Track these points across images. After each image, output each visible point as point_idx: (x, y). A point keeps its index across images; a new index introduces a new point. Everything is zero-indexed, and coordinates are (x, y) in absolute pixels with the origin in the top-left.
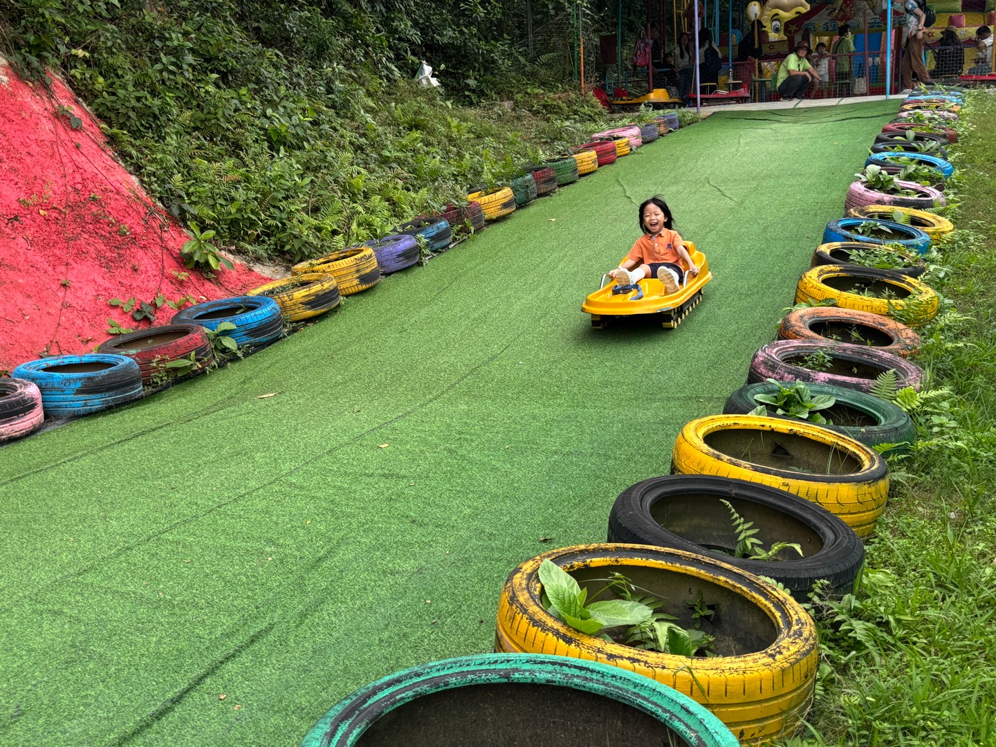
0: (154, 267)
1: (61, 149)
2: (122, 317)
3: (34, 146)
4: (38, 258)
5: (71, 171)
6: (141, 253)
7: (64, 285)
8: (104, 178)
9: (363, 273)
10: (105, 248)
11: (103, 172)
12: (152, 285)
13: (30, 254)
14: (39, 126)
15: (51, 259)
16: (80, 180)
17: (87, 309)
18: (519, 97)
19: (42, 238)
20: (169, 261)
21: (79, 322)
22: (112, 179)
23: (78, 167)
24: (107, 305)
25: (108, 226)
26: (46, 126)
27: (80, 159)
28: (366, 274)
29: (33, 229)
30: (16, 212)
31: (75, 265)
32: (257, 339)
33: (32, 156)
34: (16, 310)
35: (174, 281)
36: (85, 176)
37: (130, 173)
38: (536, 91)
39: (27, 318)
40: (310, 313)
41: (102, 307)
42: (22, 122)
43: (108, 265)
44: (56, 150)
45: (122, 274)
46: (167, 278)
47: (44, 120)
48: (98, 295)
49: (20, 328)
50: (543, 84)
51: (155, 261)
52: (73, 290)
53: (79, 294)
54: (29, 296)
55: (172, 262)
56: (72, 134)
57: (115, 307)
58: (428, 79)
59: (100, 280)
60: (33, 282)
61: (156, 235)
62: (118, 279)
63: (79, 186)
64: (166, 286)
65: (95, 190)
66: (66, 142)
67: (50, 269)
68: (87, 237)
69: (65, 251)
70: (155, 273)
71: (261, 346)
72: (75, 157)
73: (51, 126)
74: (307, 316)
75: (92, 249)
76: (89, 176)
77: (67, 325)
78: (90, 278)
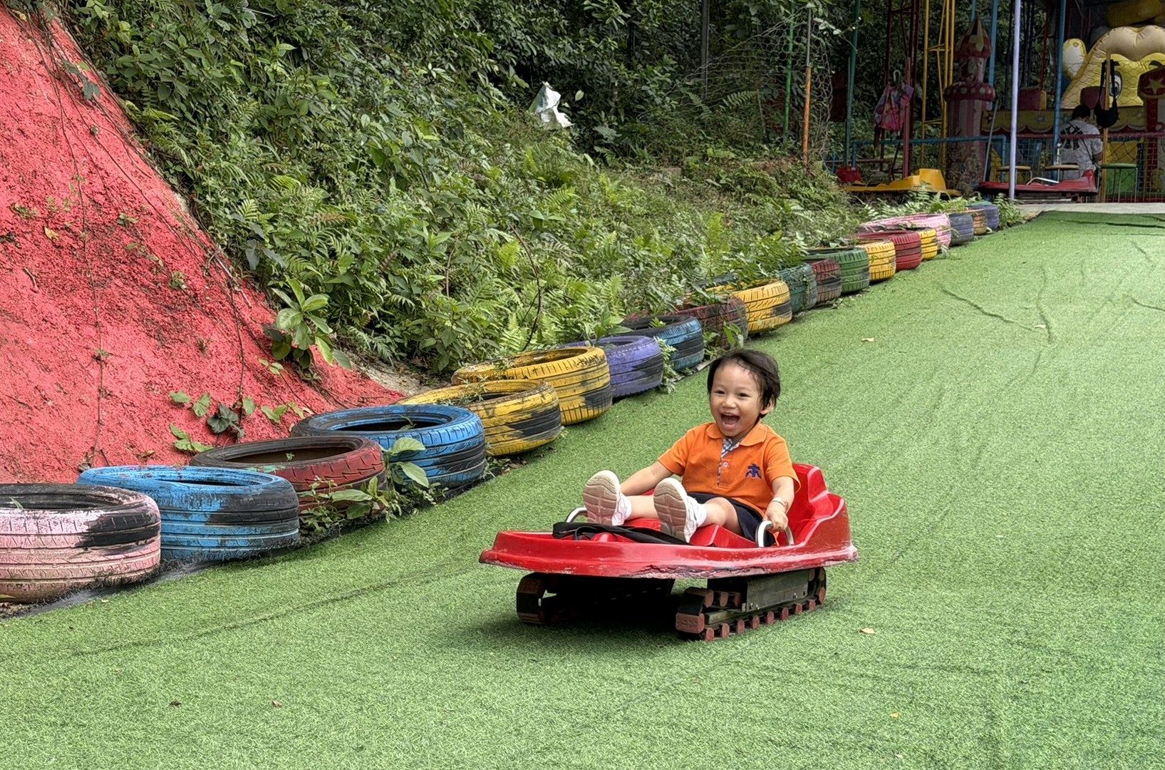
0: (228, 348)
1: (68, 133)
2: (191, 424)
3: (27, 120)
4: (51, 308)
5: (86, 171)
6: (207, 321)
7: (98, 359)
8: (136, 190)
9: (592, 387)
10: (151, 306)
11: (135, 180)
12: (229, 378)
13: (37, 297)
14: (33, 90)
15: (69, 311)
16: (101, 188)
17: (137, 403)
18: (691, 161)
19: (52, 276)
20: (248, 344)
21: (128, 423)
22: (148, 193)
23: (96, 166)
24: (165, 401)
25: (150, 269)
26: (45, 90)
27: (99, 154)
28: (596, 390)
29: (38, 260)
30: (9, 227)
31: (109, 328)
32: (453, 475)
33: (27, 137)
34: (31, 388)
35: (259, 376)
36: (109, 182)
37: (173, 188)
38: (722, 153)
39: (50, 403)
40: (521, 444)
41: (158, 404)
42: (6, 78)
43: (159, 334)
44: (61, 132)
45: (183, 351)
46: (249, 370)
47: (39, 80)
48: (150, 382)
49: (42, 419)
50: (733, 143)
51: (229, 338)
52: (111, 369)
53: (121, 375)
54: (46, 369)
55: (253, 345)
56: (84, 110)
57: (180, 405)
58: (552, 115)
59: (148, 356)
60: (50, 347)
61: (224, 297)
62: (177, 361)
63: (100, 199)
64: (248, 382)
65: (125, 208)
66: (74, 121)
67: (71, 328)
68: (121, 284)
69: (91, 303)
70: (230, 358)
71: (458, 488)
72: (91, 149)
73: (51, 92)
74: (513, 450)
75: (130, 305)
76: (114, 184)
77: (112, 425)
78: (136, 352)
